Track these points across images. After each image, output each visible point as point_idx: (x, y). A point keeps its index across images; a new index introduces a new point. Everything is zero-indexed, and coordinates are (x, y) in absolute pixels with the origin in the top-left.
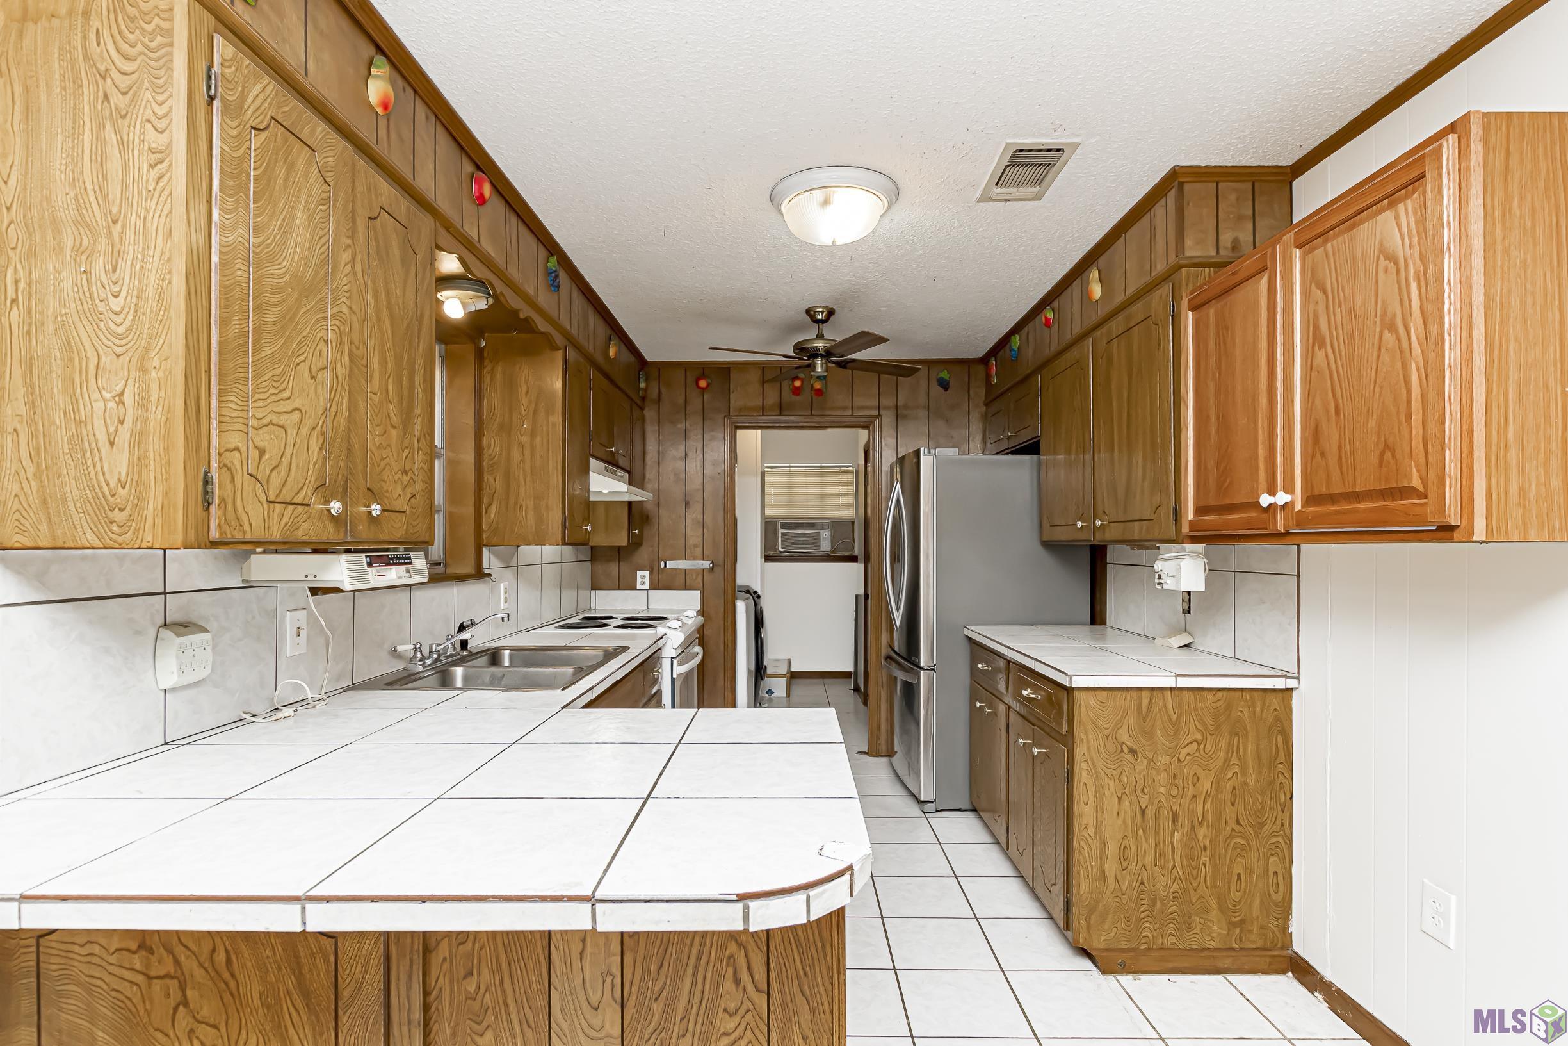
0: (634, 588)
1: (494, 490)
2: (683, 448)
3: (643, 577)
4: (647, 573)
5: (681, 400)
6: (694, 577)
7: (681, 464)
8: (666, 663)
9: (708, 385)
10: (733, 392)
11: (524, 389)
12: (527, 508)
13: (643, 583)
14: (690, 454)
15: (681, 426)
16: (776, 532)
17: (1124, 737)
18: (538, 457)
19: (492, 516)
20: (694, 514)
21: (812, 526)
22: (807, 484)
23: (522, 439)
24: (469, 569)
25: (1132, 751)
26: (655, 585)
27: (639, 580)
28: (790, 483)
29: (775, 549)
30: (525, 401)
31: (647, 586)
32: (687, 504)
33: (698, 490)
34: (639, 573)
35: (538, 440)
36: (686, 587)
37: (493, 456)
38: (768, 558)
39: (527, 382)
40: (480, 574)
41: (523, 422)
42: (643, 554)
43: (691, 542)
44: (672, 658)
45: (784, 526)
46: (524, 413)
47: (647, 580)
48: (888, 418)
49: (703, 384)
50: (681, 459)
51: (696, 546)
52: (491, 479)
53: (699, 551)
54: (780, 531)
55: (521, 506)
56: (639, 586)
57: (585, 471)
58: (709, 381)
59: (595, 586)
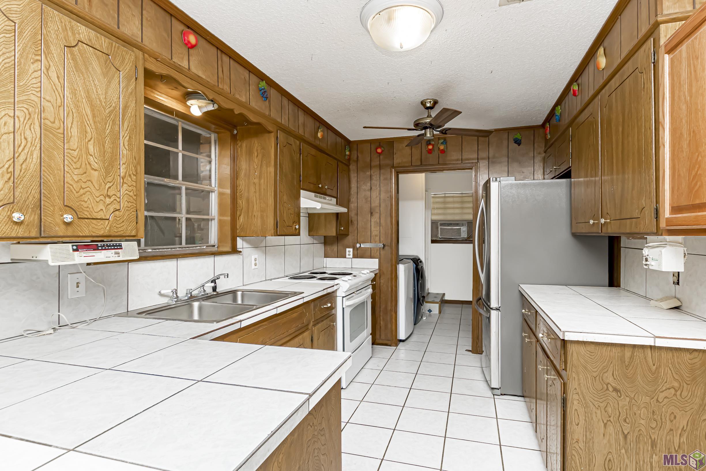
0: (345, 257)
1: (242, 208)
2: (369, 184)
3: (349, 251)
4: (351, 250)
5: (368, 159)
6: (375, 252)
7: (368, 193)
8: (339, 300)
9: (382, 151)
10: (395, 154)
11: (256, 154)
12: (257, 217)
13: (349, 255)
14: (373, 188)
15: (368, 173)
16: (438, 228)
17: (611, 380)
18: (263, 190)
19: (241, 221)
20: (375, 218)
21: (457, 225)
22: (454, 202)
23: (255, 181)
25: (615, 390)
26: (355, 256)
27: (347, 253)
28: (445, 203)
29: (437, 236)
30: (256, 160)
31: (351, 256)
32: (371, 213)
33: (377, 206)
34: (348, 250)
35: (262, 181)
36: (371, 257)
38: (433, 242)
39: (257, 151)
40: (234, 251)
41: (256, 171)
42: (350, 239)
43: (374, 233)
44: (343, 297)
45: (442, 225)
46: (256, 167)
47: (351, 253)
48: (483, 164)
49: (379, 150)
50: (368, 190)
51: (376, 236)
52: (240, 202)
53: (377, 238)
54: (440, 227)
55: (255, 216)
56: (347, 256)
57: (298, 197)
58: (383, 149)
59: (326, 256)
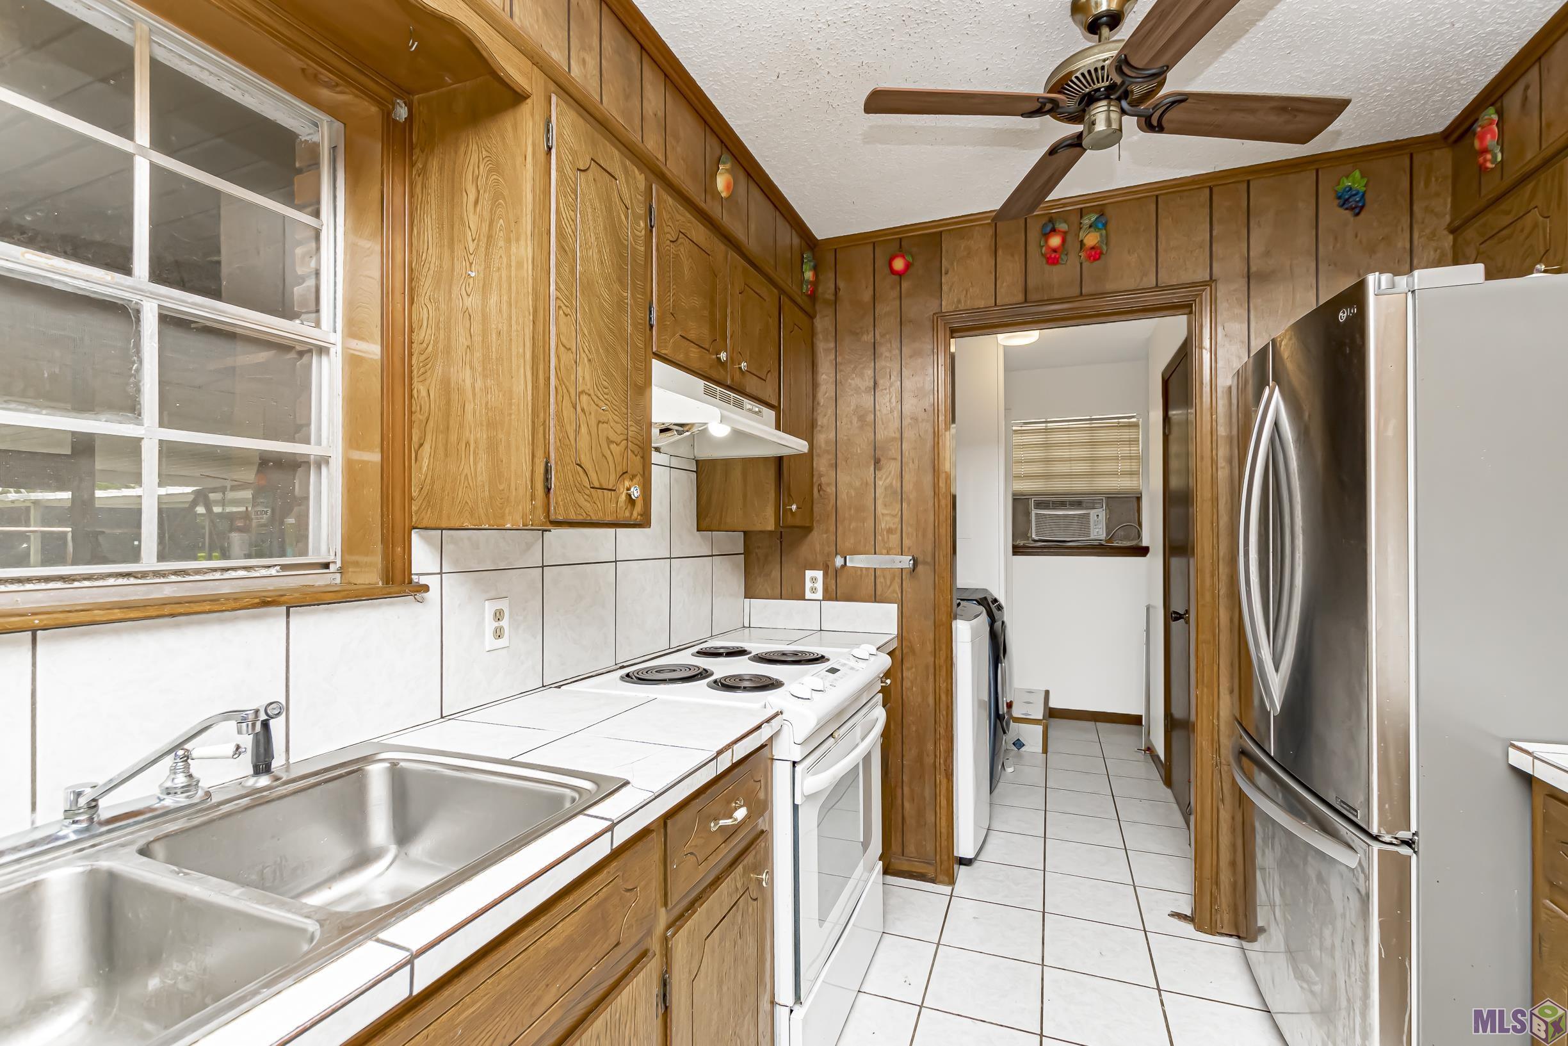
0: (802, 597)
1: (427, 414)
2: (870, 372)
3: (814, 579)
4: (819, 574)
5: (867, 296)
6: (888, 582)
7: (867, 400)
8: (781, 775)
9: (908, 266)
10: (946, 273)
11: (472, 197)
12: (476, 447)
13: (814, 590)
14: (881, 382)
15: (868, 338)
16: (1028, 514)
18: (494, 336)
19: (425, 469)
20: (888, 476)
21: (1078, 504)
22: (1071, 444)
23: (468, 302)
24: (372, 577)
26: (831, 595)
27: (808, 585)
28: (1047, 446)
29: (1026, 535)
30: (473, 220)
31: (819, 595)
32: (877, 462)
33: (894, 439)
34: (809, 574)
35: (493, 300)
36: (875, 598)
37: (426, 342)
38: (1017, 550)
39: (476, 179)
40: (396, 584)
41: (471, 264)
42: (814, 542)
43: (883, 525)
45: (1039, 505)
46: (472, 248)
47: (819, 585)
49: (899, 264)
50: (867, 390)
51: (890, 531)
52: (424, 393)
53: (894, 539)
54: (1034, 512)
55: (468, 444)
56: (808, 595)
58: (909, 259)
59: (749, 594)
